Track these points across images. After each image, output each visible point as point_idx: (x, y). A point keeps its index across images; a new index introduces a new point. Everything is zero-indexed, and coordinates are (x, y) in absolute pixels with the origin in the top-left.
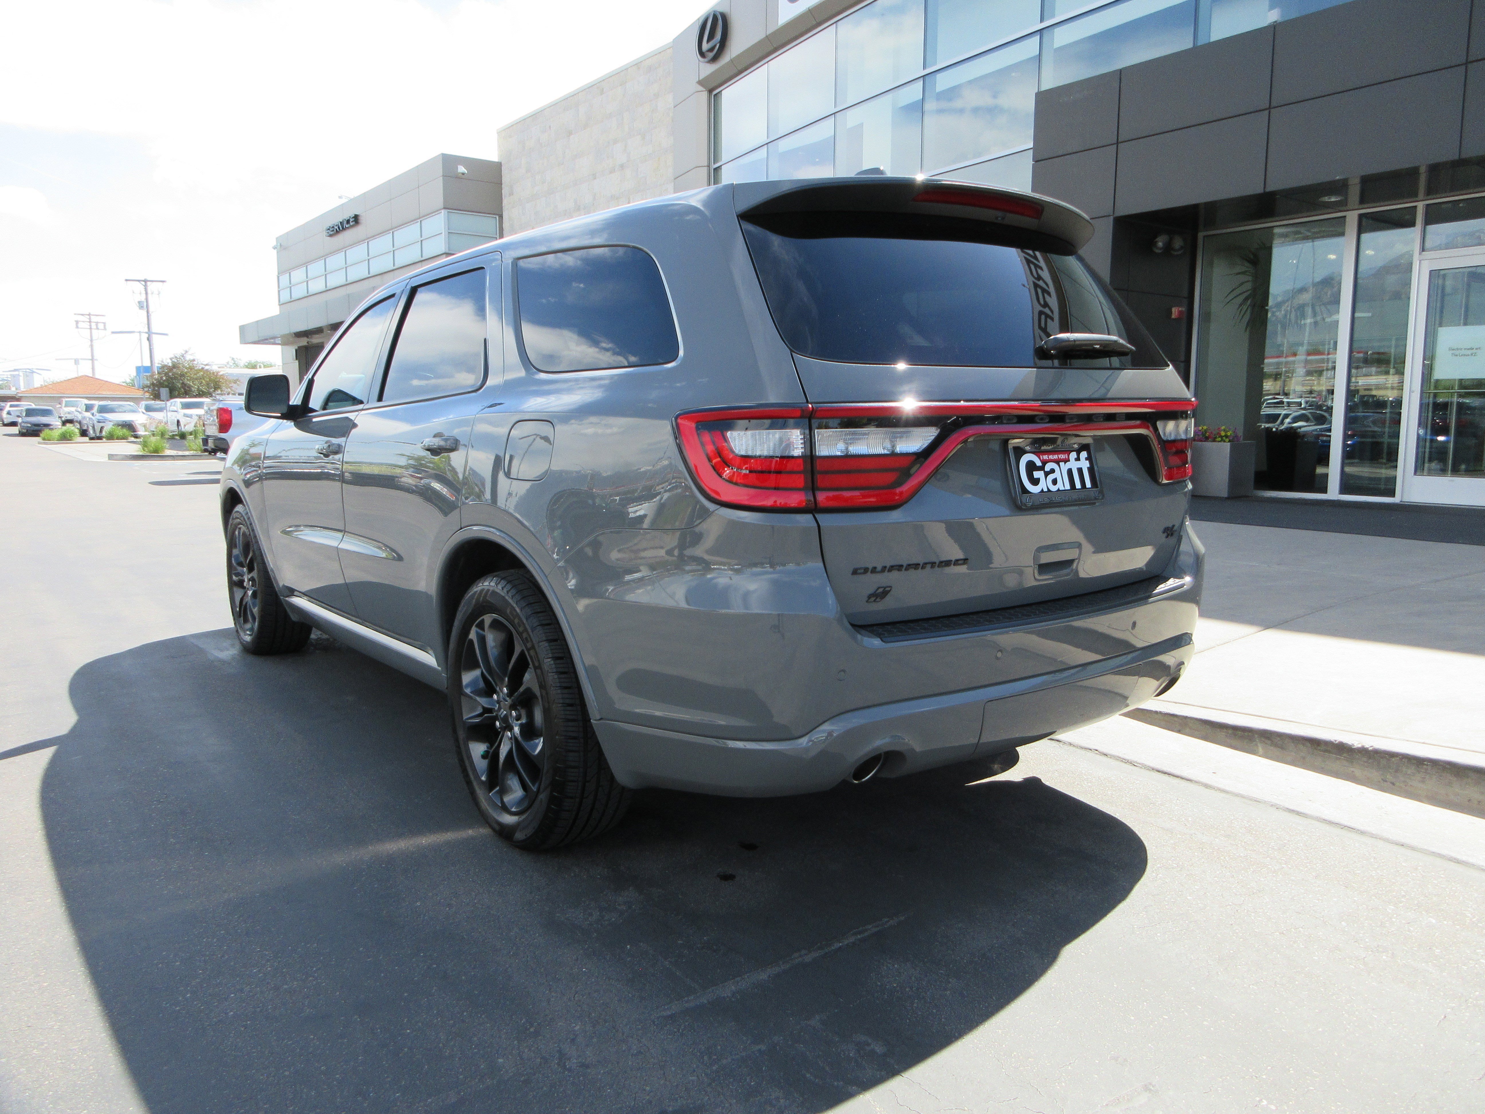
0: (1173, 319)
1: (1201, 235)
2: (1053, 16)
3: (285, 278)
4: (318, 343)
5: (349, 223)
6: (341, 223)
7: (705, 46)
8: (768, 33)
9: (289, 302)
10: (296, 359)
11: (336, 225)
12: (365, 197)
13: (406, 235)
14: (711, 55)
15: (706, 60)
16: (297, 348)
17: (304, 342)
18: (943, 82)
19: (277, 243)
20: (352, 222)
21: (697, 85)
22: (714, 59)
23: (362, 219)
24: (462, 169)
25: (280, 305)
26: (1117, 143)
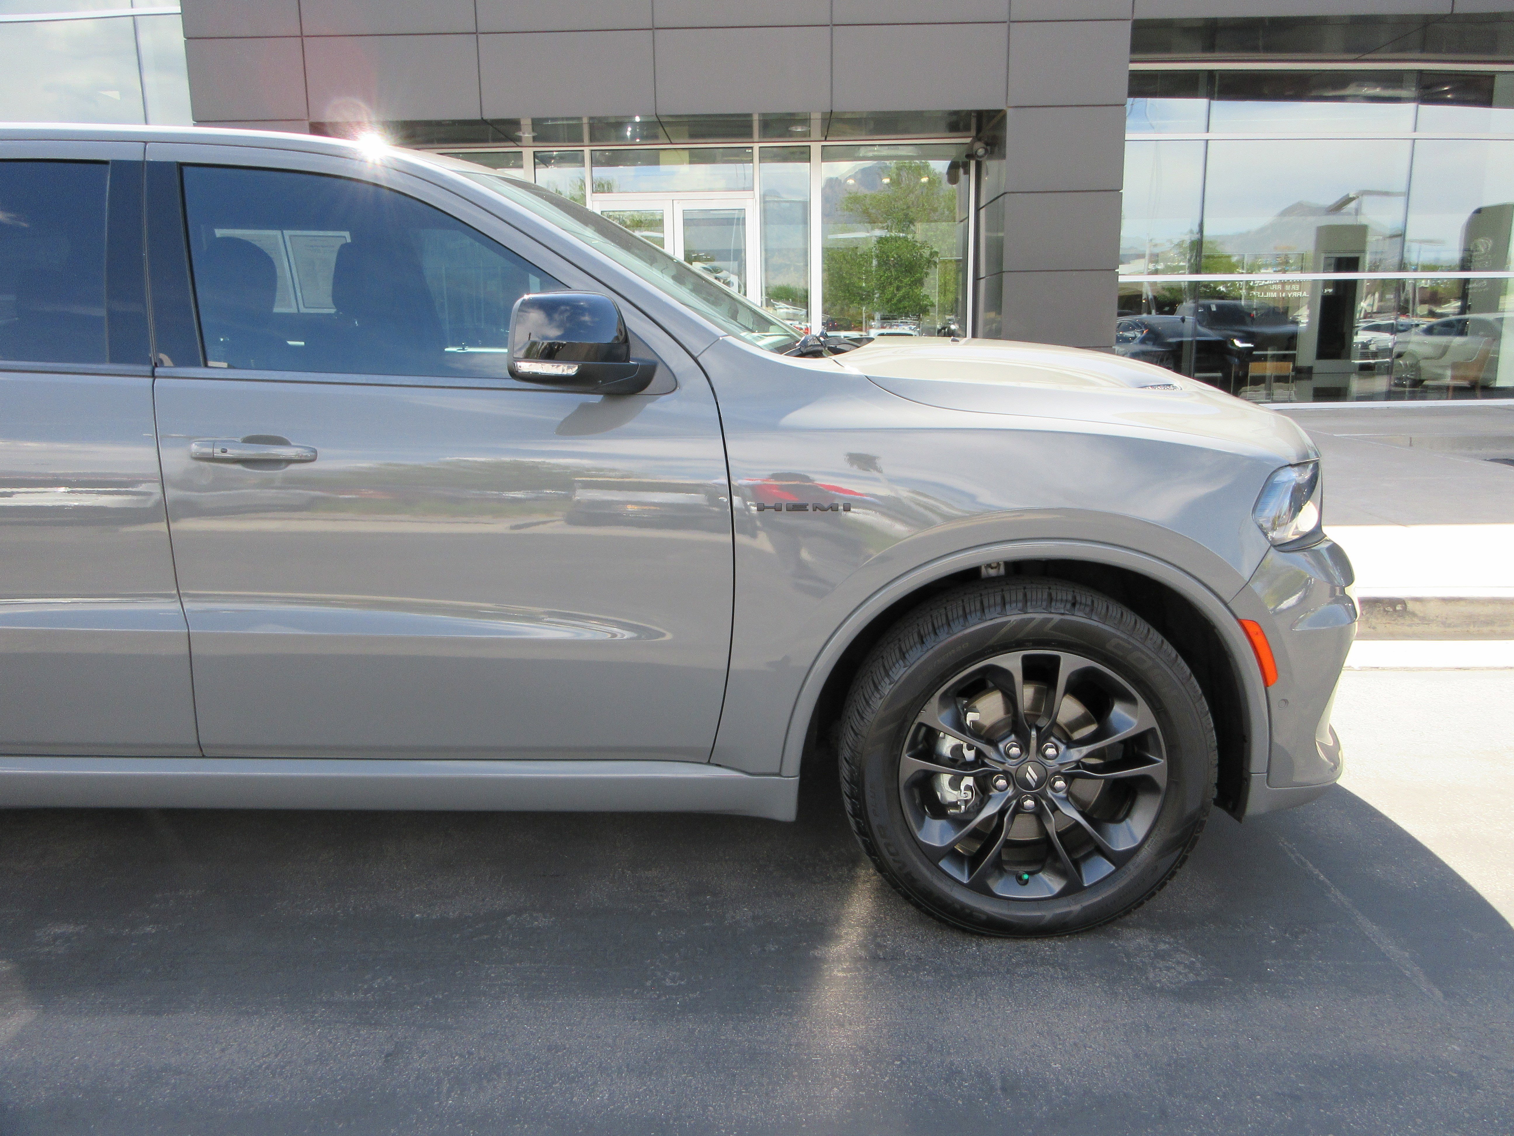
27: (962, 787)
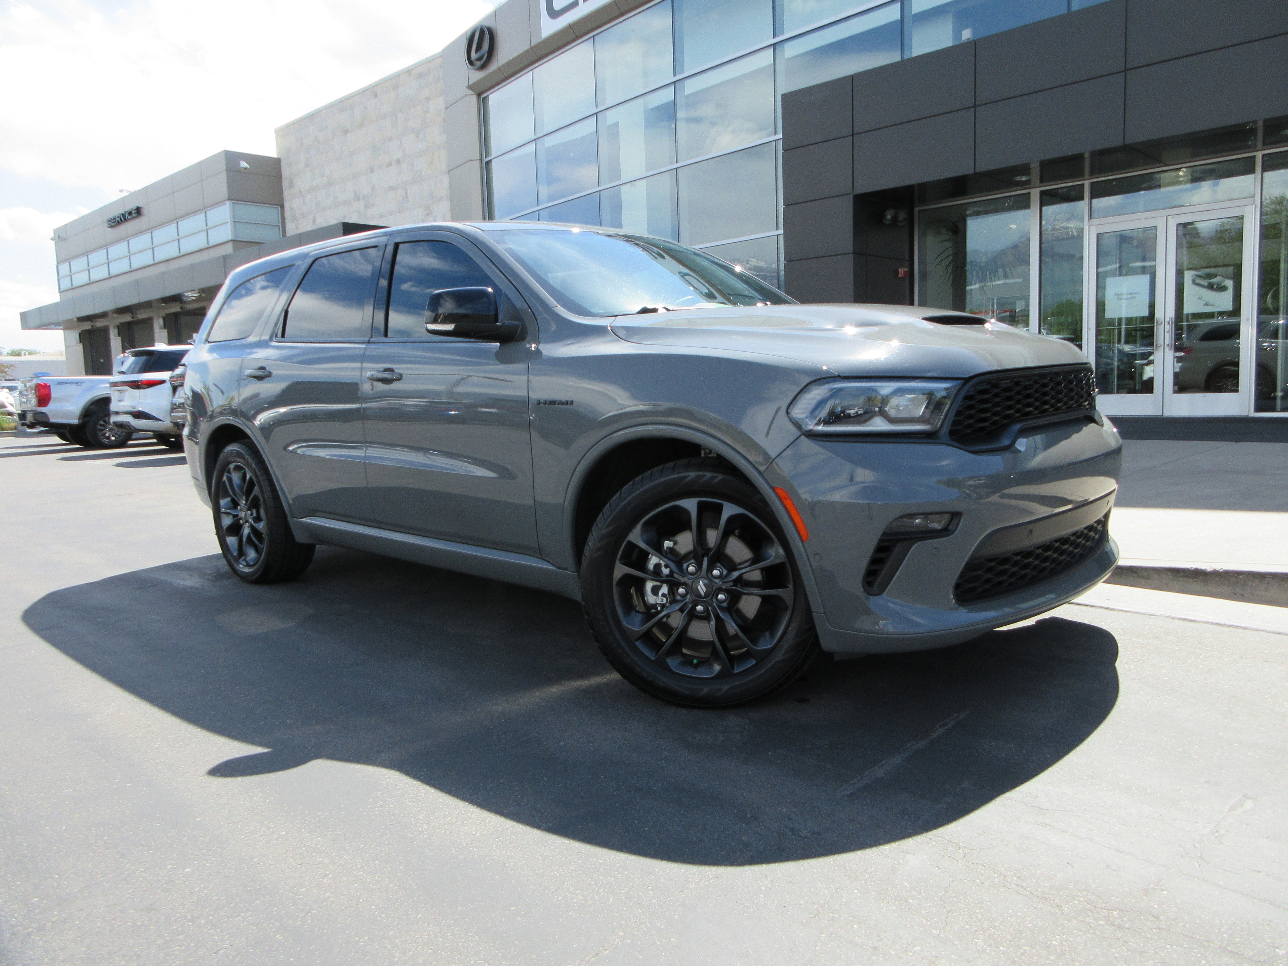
0: (900, 278)
1: (916, 210)
2: (782, 33)
3: (65, 268)
4: (102, 327)
5: (132, 215)
6: (122, 214)
7: (474, 55)
8: (533, 44)
9: (70, 289)
10: (80, 342)
11: (118, 217)
12: (146, 191)
13: (190, 225)
14: (479, 63)
15: (475, 68)
16: (80, 332)
17: (87, 326)
18: (690, 87)
19: (55, 235)
20: (134, 213)
21: (467, 89)
22: (483, 67)
23: (145, 211)
24: (244, 164)
25: (59, 292)
26: (853, 134)
27: (660, 594)
